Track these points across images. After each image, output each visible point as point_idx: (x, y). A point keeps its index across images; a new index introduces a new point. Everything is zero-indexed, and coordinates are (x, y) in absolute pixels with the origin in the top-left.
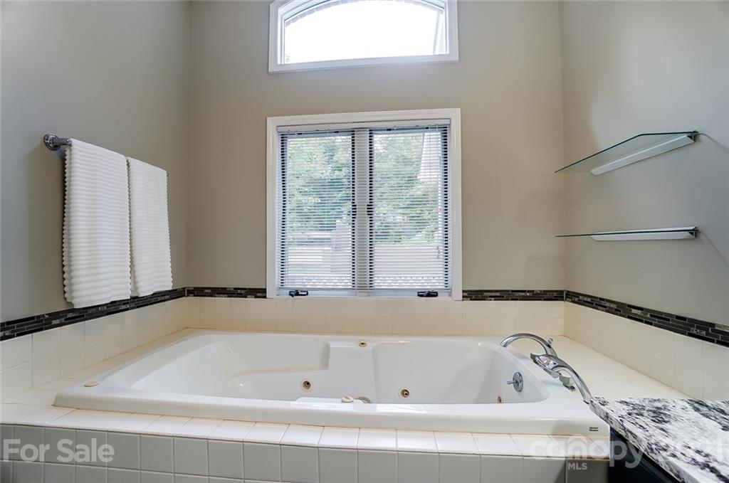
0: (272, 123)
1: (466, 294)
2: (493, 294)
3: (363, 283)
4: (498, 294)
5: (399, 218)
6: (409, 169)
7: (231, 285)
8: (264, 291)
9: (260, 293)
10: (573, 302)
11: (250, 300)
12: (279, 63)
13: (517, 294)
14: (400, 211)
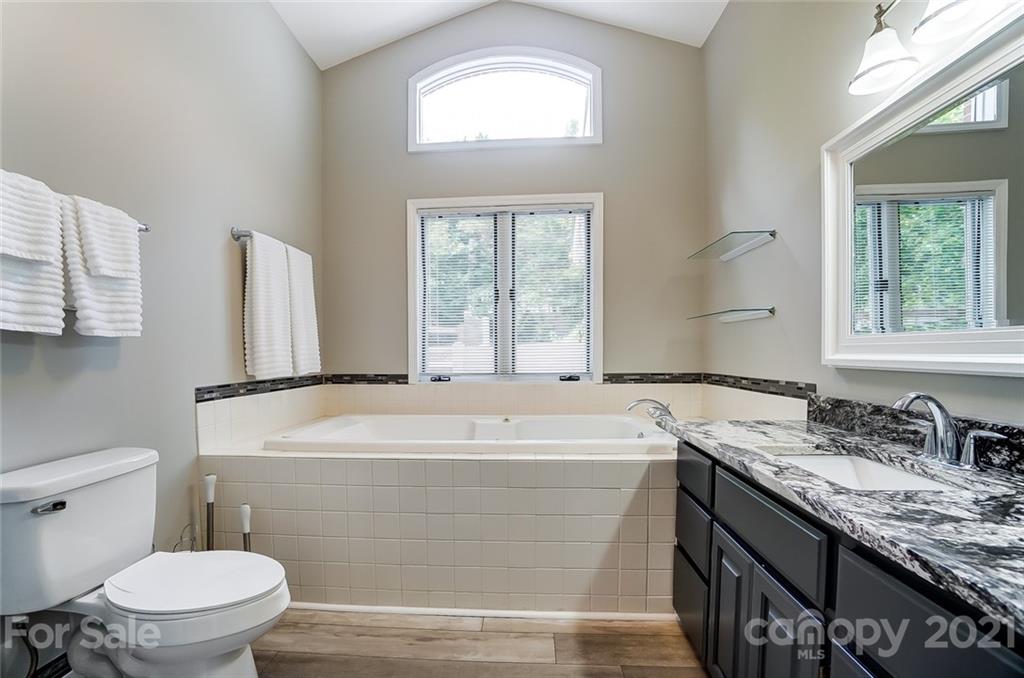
0: (412, 205)
1: (606, 378)
2: (633, 377)
3: (504, 369)
4: (638, 377)
5: (547, 309)
6: (561, 241)
7: (371, 372)
8: (406, 377)
9: (401, 379)
10: (708, 383)
11: (392, 387)
12: (418, 142)
13: (656, 377)
14: (550, 299)
